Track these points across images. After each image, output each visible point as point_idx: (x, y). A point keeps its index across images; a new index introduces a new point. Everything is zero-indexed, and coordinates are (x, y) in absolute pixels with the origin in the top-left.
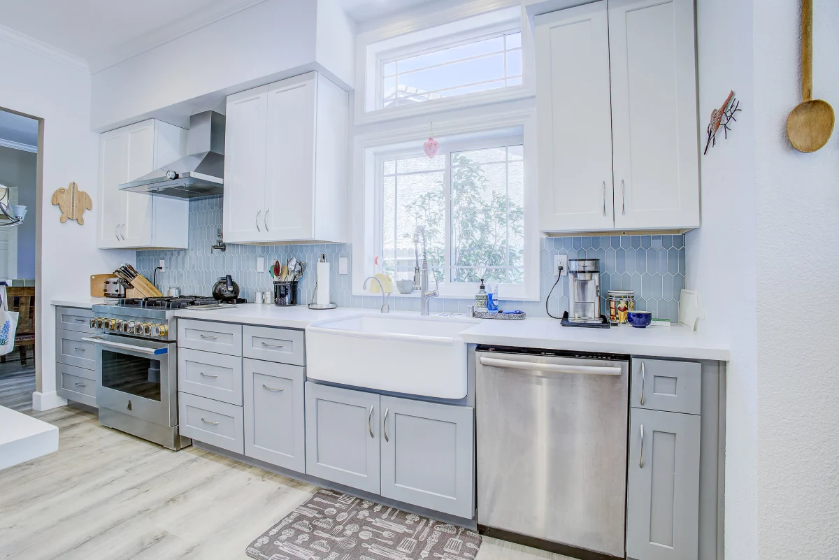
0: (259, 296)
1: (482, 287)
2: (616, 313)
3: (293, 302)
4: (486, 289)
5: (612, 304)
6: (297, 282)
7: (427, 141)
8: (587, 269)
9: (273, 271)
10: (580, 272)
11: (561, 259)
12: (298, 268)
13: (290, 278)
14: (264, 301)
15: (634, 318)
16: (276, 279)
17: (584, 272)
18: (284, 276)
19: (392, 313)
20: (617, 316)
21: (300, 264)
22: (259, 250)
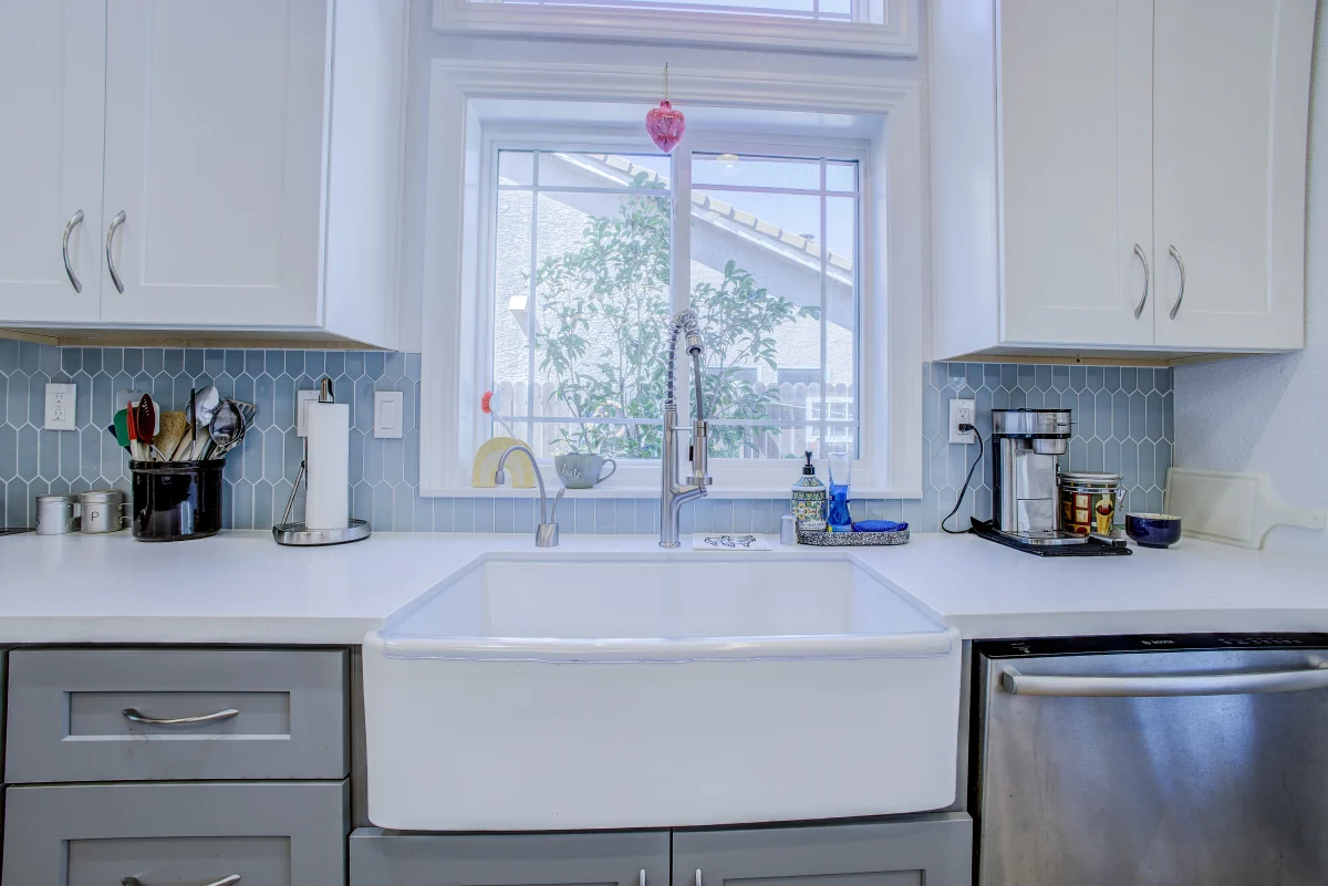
0: (55, 511)
1: (809, 470)
2: (1092, 518)
3: (209, 522)
4: (821, 474)
5: (1082, 501)
6: (221, 463)
7: (658, 107)
8: (1061, 430)
9: (126, 427)
10: (1040, 436)
11: (964, 409)
12: (227, 417)
13: (197, 451)
14: (76, 525)
15: (1150, 529)
16: (138, 452)
17: (1054, 436)
18: (170, 446)
19: (570, 545)
20: (1094, 524)
21: (233, 408)
22: (54, 359)
